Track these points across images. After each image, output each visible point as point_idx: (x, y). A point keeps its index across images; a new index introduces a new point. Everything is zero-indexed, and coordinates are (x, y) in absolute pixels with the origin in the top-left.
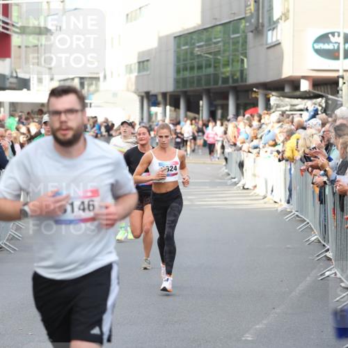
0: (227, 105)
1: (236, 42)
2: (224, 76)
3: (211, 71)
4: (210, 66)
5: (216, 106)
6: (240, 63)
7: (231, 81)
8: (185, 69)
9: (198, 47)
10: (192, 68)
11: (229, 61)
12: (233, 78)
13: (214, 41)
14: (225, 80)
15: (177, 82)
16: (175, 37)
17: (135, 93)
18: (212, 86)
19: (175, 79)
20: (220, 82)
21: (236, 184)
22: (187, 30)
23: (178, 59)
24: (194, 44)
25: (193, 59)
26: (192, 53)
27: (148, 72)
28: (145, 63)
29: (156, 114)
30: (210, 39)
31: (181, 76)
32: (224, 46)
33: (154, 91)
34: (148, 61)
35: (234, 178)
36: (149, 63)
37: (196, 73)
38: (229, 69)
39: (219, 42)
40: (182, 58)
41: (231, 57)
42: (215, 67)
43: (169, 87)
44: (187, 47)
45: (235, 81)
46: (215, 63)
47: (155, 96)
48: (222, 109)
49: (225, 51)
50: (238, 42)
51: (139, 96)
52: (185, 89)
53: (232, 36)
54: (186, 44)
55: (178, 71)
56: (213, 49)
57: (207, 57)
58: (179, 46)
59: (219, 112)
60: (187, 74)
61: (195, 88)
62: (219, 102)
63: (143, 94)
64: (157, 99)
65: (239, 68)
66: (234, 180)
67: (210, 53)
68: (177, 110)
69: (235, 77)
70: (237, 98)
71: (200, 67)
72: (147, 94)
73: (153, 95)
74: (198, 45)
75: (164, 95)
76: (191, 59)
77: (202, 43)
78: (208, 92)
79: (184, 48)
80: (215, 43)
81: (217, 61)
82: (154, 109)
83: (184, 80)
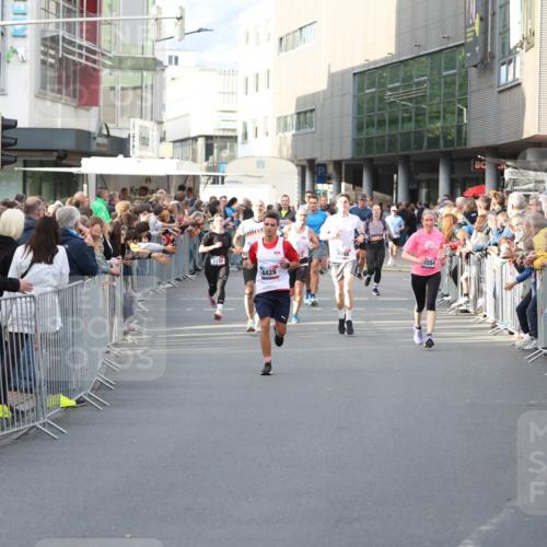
0: (437, 181)
1: (449, 84)
2: (430, 135)
3: (411, 126)
4: (409, 119)
5: (419, 183)
6: (456, 116)
7: (442, 142)
8: (370, 124)
9: (391, 90)
10: (381, 123)
11: (439, 112)
12: (445, 138)
13: (416, 80)
14: (434, 142)
15: (357, 144)
16: (355, 74)
17: (293, 161)
18: (413, 151)
19: (354, 139)
20: (425, 144)
21: (450, 303)
22: (375, 62)
23: (359, 108)
24: (384, 85)
25: (384, 109)
26: (381, 99)
27: (313, 129)
28: (308, 115)
29: (325, 194)
30: (411, 78)
31: (364, 135)
32: (432, 88)
33: (321, 158)
34: (312, 111)
35: (447, 296)
36: (314, 114)
37: (387, 131)
38: (439, 124)
39: (424, 82)
40: (365, 106)
41: (442, 105)
42: (417, 122)
43: (345, 152)
44: (373, 90)
45: (448, 143)
46: (417, 115)
47: (324, 166)
48: (428, 187)
49: (433, 96)
50: (454, 83)
51: (297, 165)
52: (370, 156)
53: (444, 74)
54: (372, 85)
55: (359, 127)
56: (414, 92)
57: (404, 105)
58: (360, 88)
59: (424, 192)
60: (374, 132)
61: (386, 154)
62: (423, 176)
63: (305, 163)
64: (326, 171)
65: (455, 123)
66: (445, 298)
67: (410, 100)
68: (358, 188)
69: (449, 138)
70: (451, 170)
71: (393, 122)
72: (311, 162)
73: (319, 165)
74: (391, 86)
75: (338, 164)
76: (380, 109)
77: (397, 84)
78: (406, 159)
79: (367, 91)
80: (418, 84)
81: (420, 113)
82: (321, 187)
83: (369, 141)
